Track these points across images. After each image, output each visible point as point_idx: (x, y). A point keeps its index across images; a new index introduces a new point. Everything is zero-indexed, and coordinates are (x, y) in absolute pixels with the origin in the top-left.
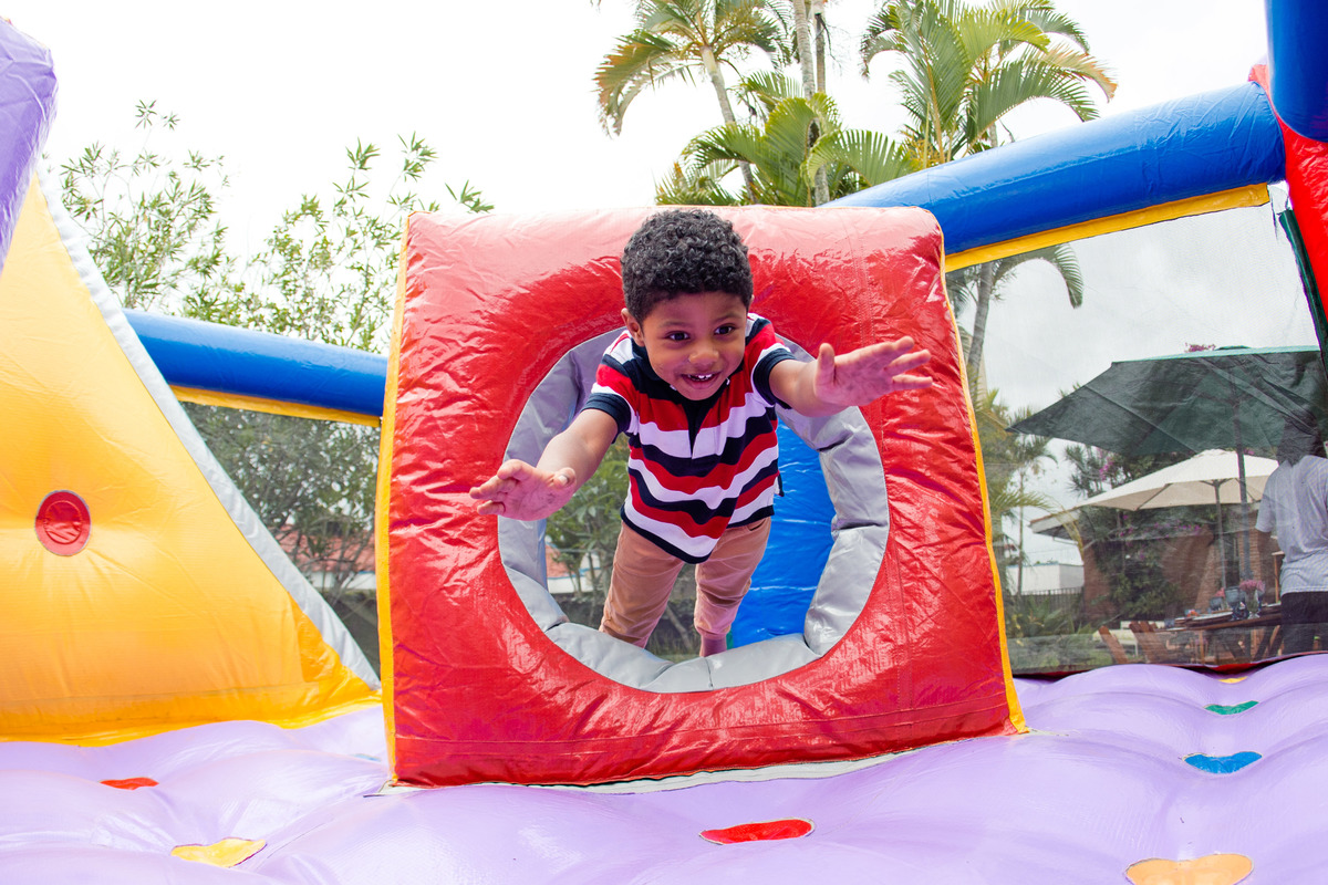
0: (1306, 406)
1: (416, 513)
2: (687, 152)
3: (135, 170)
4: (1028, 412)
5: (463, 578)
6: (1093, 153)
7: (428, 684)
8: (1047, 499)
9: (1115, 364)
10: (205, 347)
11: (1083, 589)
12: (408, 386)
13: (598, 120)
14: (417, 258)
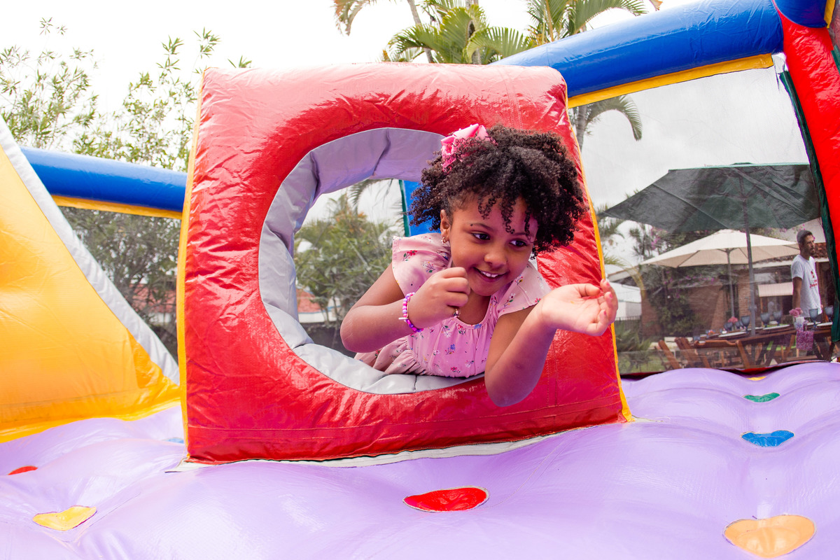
0: (801, 200)
1: (201, 266)
2: (391, 43)
3: (39, 61)
4: (606, 207)
5: (233, 312)
6: (658, 32)
7: (209, 388)
8: (622, 260)
9: (672, 172)
10: (82, 172)
11: (641, 317)
12: (200, 180)
13: (335, 25)
14: (209, 96)
